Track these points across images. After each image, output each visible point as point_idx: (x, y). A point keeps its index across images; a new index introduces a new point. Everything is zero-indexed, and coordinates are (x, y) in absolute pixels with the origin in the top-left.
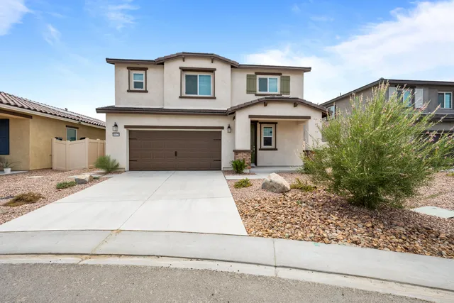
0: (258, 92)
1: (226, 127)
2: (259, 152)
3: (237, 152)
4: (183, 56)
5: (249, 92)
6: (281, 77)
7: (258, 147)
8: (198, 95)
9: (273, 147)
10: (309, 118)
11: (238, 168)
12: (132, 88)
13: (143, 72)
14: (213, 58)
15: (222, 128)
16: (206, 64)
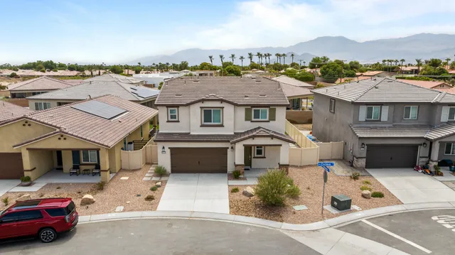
0: (253, 120)
1: (230, 148)
2: (253, 160)
3: (236, 166)
4: (203, 101)
5: (246, 120)
6: (270, 109)
7: (253, 156)
8: (212, 123)
9: (263, 155)
10: (281, 145)
11: (236, 176)
12: (170, 119)
13: (176, 109)
14: (222, 101)
15: (228, 148)
16: (218, 104)
